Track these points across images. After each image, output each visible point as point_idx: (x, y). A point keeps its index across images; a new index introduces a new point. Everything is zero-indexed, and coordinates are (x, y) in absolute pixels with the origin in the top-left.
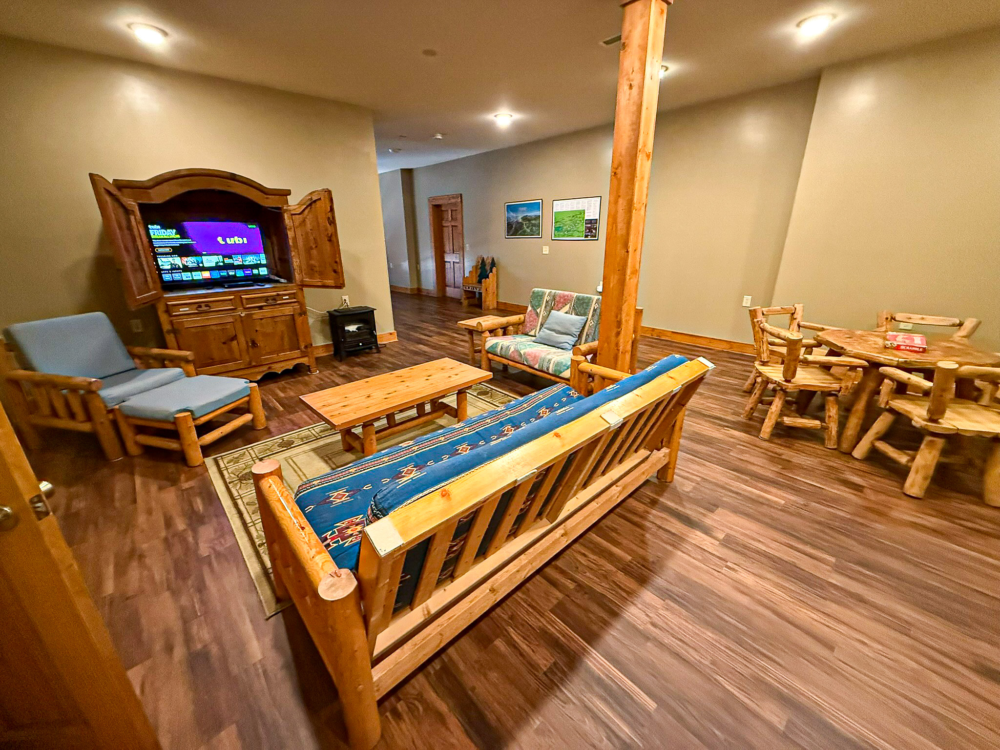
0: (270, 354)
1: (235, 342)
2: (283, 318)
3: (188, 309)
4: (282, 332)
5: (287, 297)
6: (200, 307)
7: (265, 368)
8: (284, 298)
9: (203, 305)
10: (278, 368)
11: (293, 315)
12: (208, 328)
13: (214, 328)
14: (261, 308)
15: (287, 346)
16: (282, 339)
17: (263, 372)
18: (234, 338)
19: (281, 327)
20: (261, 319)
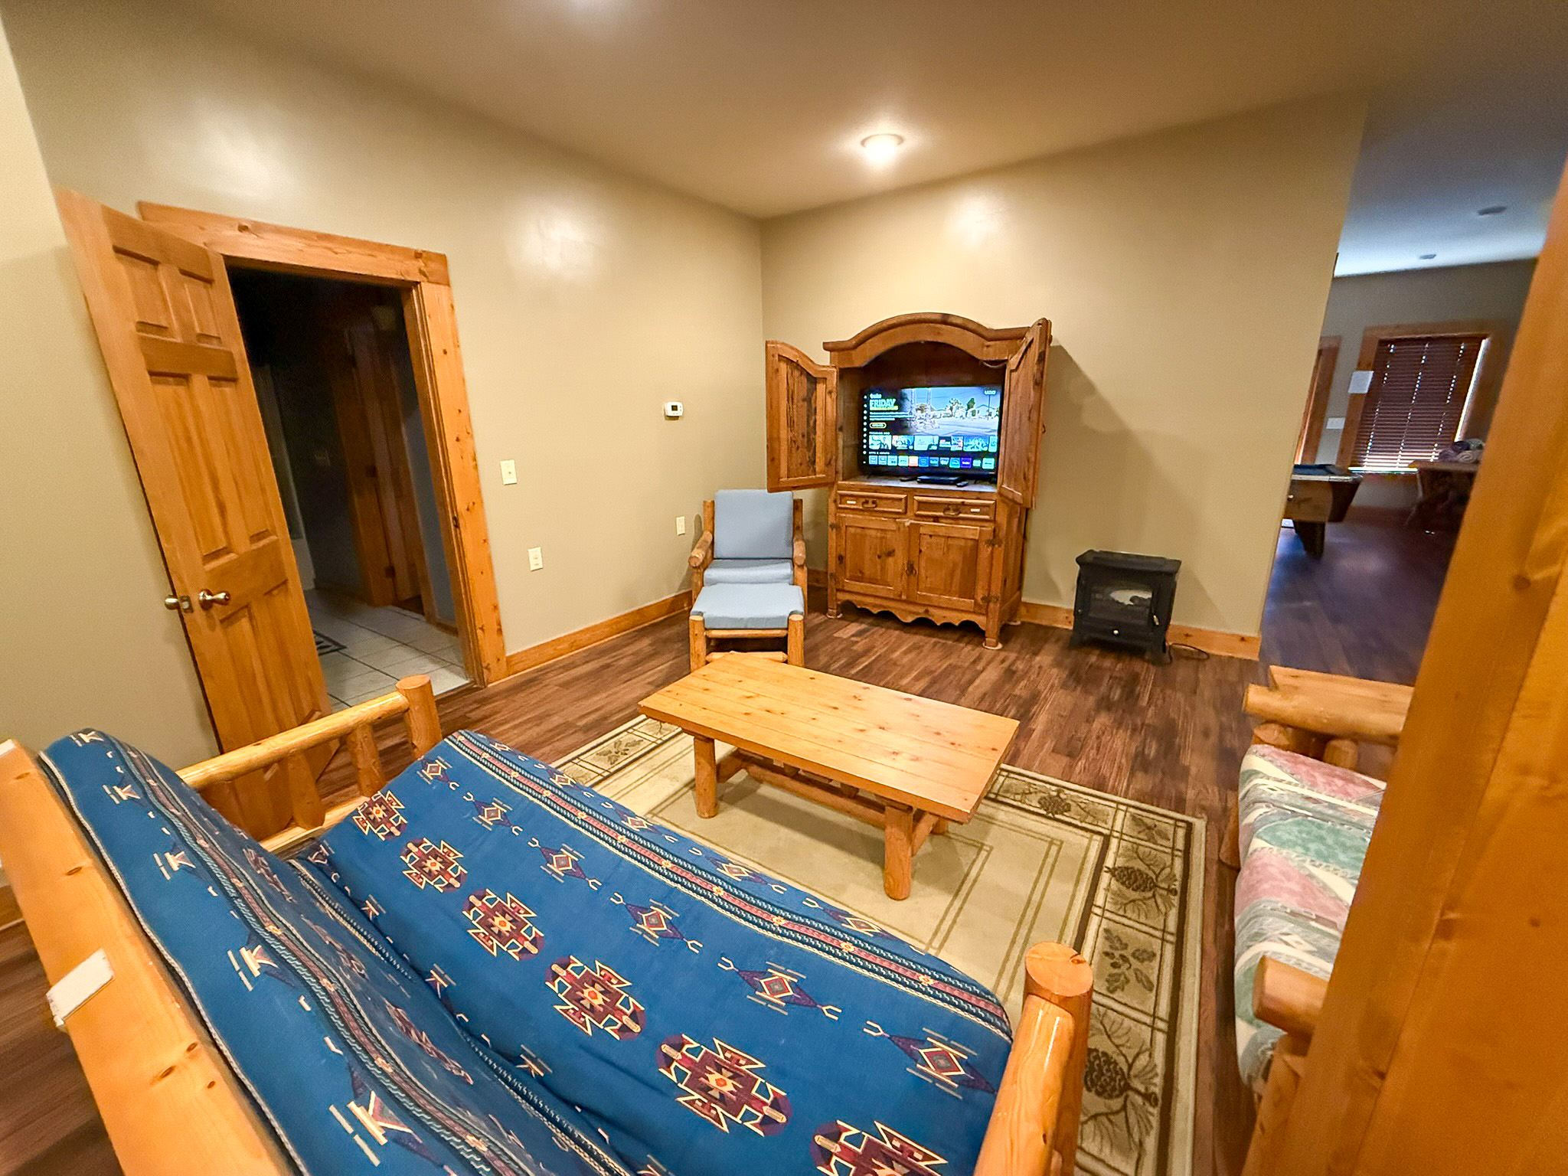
0: (931, 590)
1: (890, 559)
2: (962, 543)
3: (854, 502)
4: (955, 565)
5: (978, 510)
6: (867, 502)
7: (921, 610)
8: (972, 510)
9: (871, 500)
10: (939, 617)
11: (977, 541)
12: (868, 532)
13: (873, 533)
14: (936, 519)
15: (955, 587)
16: (952, 574)
17: (917, 613)
18: (890, 554)
19: (955, 556)
20: (931, 536)
